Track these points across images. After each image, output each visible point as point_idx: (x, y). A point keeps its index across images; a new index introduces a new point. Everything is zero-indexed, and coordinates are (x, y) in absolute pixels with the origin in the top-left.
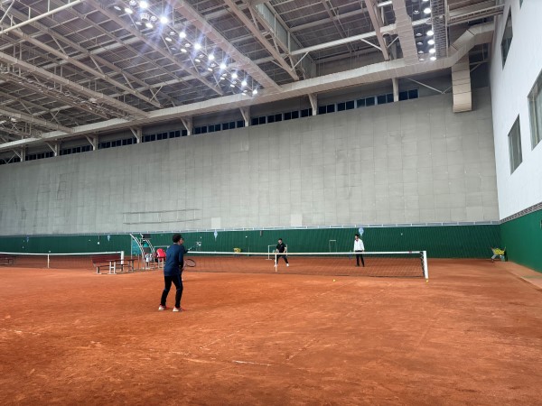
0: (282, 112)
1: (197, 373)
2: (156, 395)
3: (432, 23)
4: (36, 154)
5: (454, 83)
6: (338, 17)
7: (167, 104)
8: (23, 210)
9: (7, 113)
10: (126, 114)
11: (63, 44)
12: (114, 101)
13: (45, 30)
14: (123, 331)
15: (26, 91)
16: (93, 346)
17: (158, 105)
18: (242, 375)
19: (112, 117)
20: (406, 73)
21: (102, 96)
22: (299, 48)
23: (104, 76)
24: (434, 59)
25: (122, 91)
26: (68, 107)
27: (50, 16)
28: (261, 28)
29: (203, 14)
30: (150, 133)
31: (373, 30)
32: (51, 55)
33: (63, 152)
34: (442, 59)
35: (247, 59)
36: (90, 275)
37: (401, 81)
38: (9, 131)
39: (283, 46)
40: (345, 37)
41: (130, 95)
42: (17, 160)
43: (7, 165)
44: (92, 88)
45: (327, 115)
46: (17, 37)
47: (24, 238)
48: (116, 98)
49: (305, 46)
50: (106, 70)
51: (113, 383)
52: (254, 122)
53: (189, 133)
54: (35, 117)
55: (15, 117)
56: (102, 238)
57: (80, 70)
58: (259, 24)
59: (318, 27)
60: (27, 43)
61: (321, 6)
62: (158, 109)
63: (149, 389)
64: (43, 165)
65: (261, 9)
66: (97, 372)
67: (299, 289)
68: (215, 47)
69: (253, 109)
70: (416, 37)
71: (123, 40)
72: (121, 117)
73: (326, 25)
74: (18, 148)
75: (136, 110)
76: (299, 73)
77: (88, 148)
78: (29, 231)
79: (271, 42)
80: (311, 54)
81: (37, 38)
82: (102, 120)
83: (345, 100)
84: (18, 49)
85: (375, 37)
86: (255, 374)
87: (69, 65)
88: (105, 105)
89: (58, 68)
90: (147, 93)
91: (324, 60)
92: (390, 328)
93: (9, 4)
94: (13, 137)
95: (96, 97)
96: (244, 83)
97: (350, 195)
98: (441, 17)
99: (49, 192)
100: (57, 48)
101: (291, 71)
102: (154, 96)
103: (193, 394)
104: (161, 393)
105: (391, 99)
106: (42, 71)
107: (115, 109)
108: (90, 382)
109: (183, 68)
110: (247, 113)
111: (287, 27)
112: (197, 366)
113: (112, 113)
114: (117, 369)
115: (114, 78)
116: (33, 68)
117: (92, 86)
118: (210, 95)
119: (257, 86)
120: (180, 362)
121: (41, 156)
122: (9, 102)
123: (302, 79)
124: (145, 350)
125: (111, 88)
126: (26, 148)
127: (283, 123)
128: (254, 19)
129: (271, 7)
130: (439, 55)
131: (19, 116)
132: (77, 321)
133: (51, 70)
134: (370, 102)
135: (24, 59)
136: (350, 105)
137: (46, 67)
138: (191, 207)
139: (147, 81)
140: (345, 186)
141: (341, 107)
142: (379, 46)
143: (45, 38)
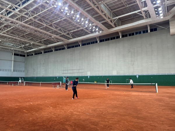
0: (110, 37)
1: (76, 116)
2: (64, 121)
3: (161, 6)
4: (37, 53)
5: (170, 25)
6: (128, 6)
7: (74, 37)
8: (34, 69)
9: (30, 42)
10: (62, 41)
11: (44, 21)
12: (59, 37)
13: (39, 18)
14: (58, 104)
15: (35, 35)
16: (50, 108)
17: (72, 38)
18: (87, 117)
19: (58, 42)
20: (152, 23)
21: (55, 35)
22: (115, 17)
23: (56, 30)
24: (162, 17)
25: (61, 34)
26: (46, 39)
27: (41, 14)
28: (102, 12)
29: (84, 9)
30: (69, 46)
31: (140, 9)
32: (41, 25)
33: (45, 52)
34: (165, 17)
35: (98, 22)
36: (51, 89)
37: (151, 25)
38: (30, 47)
39: (110, 17)
40: (131, 12)
41: (63, 35)
42: (32, 55)
43: (30, 56)
44: (53, 34)
45: (125, 38)
46: (32, 20)
47: (34, 77)
48: (59, 36)
49: (117, 16)
50: (56, 28)
51: (54, 117)
52: (101, 41)
53: (81, 46)
54: (37, 42)
55: (32, 43)
56: (56, 78)
57: (49, 28)
58: (102, 11)
59: (121, 10)
60: (35, 22)
61: (122, 3)
62: (71, 39)
63: (62, 119)
64: (39, 56)
65: (102, 6)
66: (50, 114)
67: (112, 95)
68: (88, 19)
69: (100, 37)
70: (155, 10)
71: (61, 19)
72: (61, 42)
73: (124, 9)
74: (33, 51)
75: (65, 39)
76: (115, 25)
77: (52, 51)
78: (35, 75)
79: (106, 16)
80: (119, 18)
81: (37, 20)
82: (56, 43)
83: (131, 33)
84: (32, 23)
85: (141, 11)
86: (91, 117)
87: (46, 27)
88: (56, 38)
89: (43, 28)
90: (68, 34)
91: (124, 20)
92: (137, 107)
93: (30, 11)
94: (32, 48)
95: (54, 36)
96: (97, 29)
97: (133, 64)
98: (164, 3)
99: (41, 64)
100: (42, 22)
101: (112, 24)
102: (70, 35)
103: (73, 121)
104: (65, 120)
105: (147, 32)
106: (39, 29)
107: (59, 39)
108: (48, 117)
109: (78, 26)
110: (98, 39)
111: (111, 11)
112: (76, 114)
113: (58, 40)
114: (55, 114)
115: (58, 30)
116: (36, 29)
117: (52, 33)
118: (87, 33)
119: (101, 30)
120: (72, 113)
121: (39, 54)
122: (30, 38)
123: (116, 27)
124: (63, 109)
125: (58, 33)
126: (35, 51)
127: (110, 41)
128: (100, 9)
129: (106, 5)
130: (164, 16)
131: (33, 42)
132: (46, 101)
133: (41, 29)
134: (140, 33)
135: (34, 26)
136: (133, 34)
137: (40, 28)
138: (81, 68)
139: (68, 31)
140: (132, 61)
141: (130, 35)
142: (142, 14)
143: (40, 20)
